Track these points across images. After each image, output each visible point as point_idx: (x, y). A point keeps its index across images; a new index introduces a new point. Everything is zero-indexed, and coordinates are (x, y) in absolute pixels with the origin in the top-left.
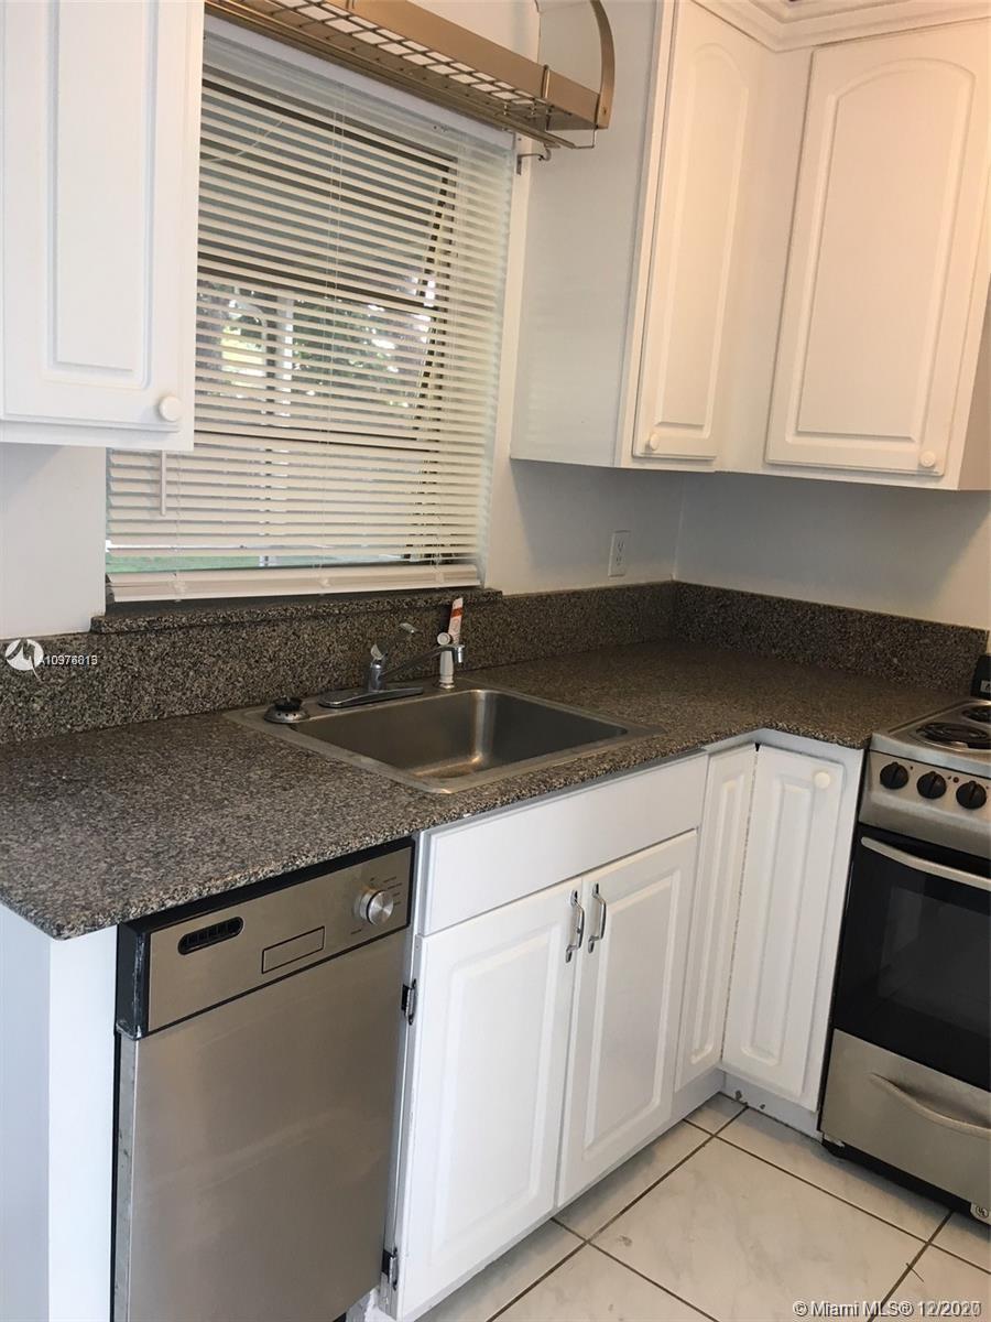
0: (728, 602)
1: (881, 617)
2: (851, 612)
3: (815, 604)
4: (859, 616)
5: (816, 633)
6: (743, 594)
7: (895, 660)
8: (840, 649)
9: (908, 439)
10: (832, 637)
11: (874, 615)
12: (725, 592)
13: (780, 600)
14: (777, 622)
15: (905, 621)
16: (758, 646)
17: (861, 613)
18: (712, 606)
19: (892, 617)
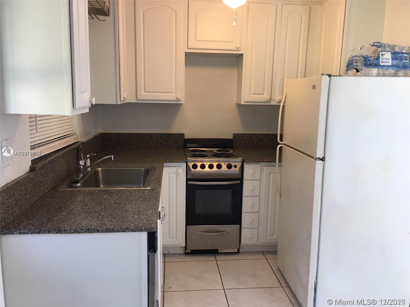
0: (119, 136)
1: (160, 134)
2: (153, 134)
3: (143, 133)
4: (155, 135)
5: (145, 140)
6: (123, 133)
7: (165, 144)
8: (151, 143)
9: (173, 92)
10: (149, 141)
11: (159, 134)
12: (117, 133)
13: (134, 133)
14: (134, 139)
15: (166, 134)
16: (130, 146)
17: (155, 134)
18: (114, 138)
19: (163, 133)
